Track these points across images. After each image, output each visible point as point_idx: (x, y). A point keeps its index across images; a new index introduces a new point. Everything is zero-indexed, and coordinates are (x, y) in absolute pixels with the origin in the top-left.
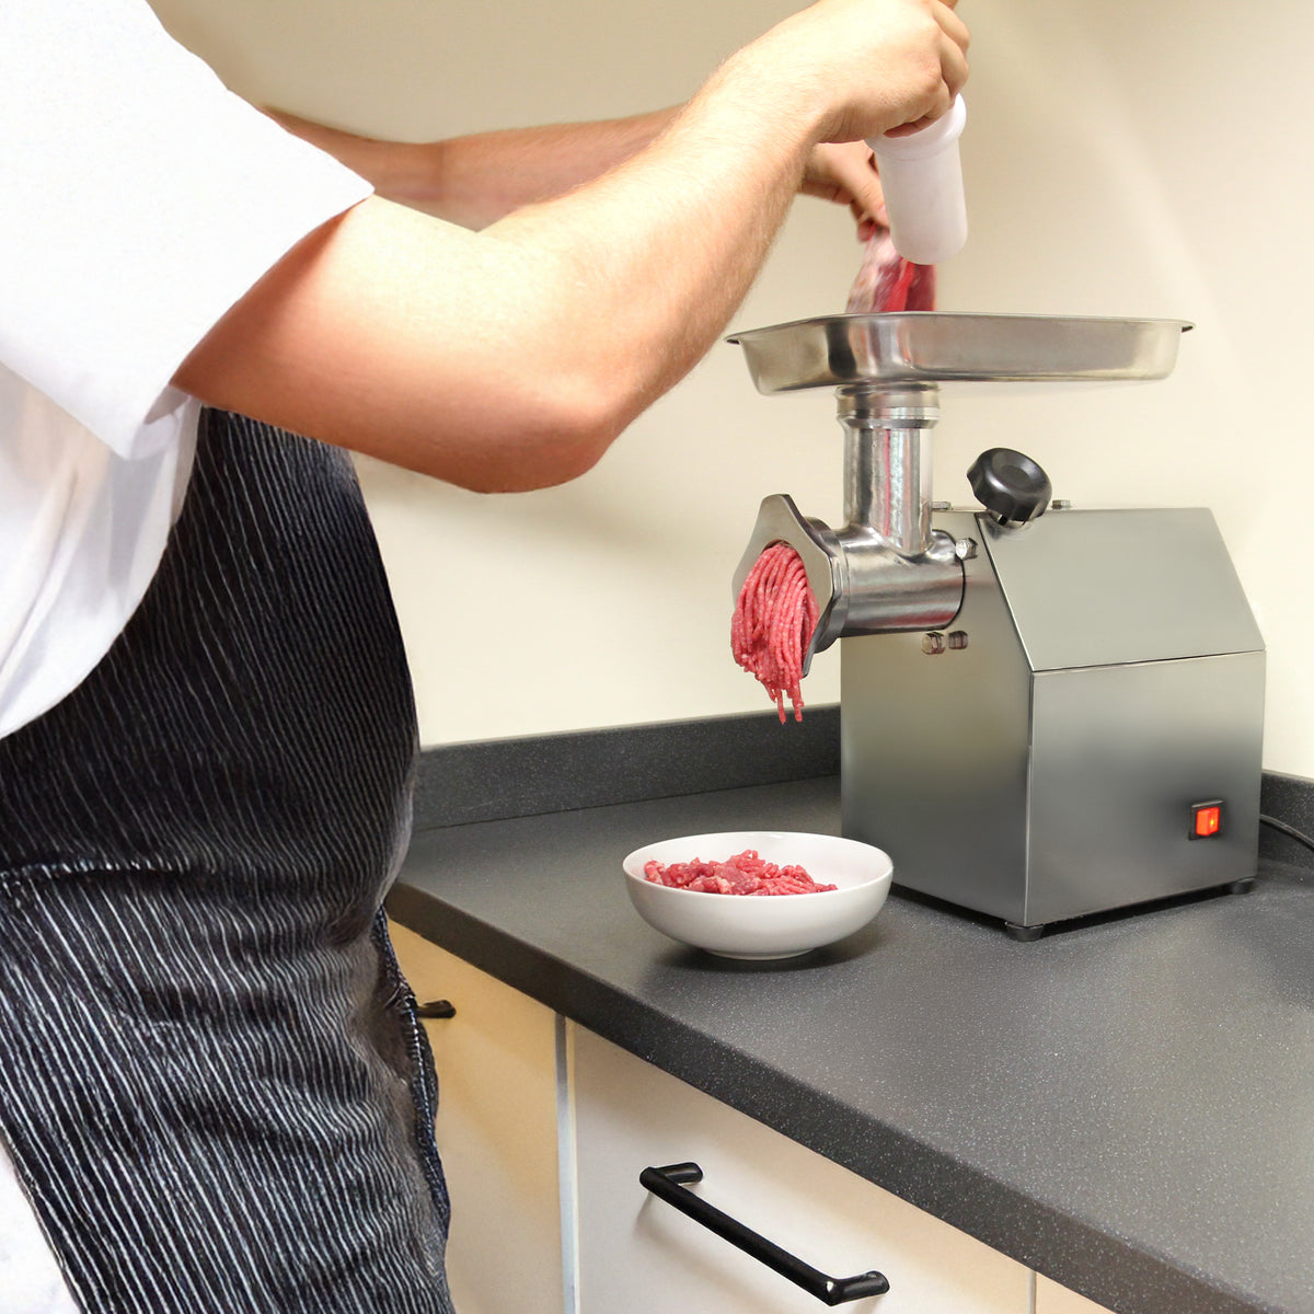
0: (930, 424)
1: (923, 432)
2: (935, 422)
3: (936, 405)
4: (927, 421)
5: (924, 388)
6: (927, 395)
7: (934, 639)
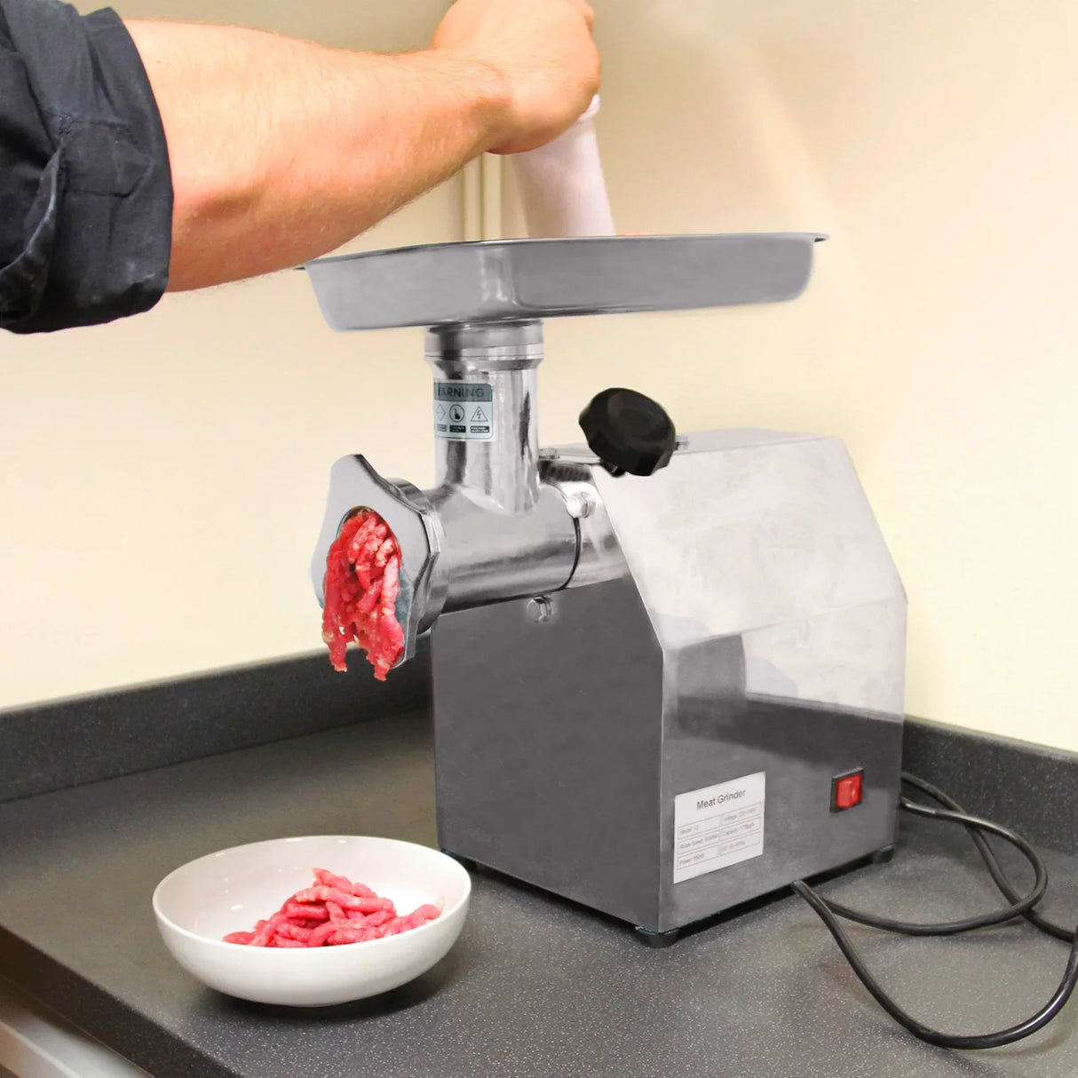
0: (533, 363)
1: (526, 374)
2: (539, 361)
3: (540, 340)
4: (530, 361)
5: (526, 324)
6: (529, 331)
7: (542, 606)
